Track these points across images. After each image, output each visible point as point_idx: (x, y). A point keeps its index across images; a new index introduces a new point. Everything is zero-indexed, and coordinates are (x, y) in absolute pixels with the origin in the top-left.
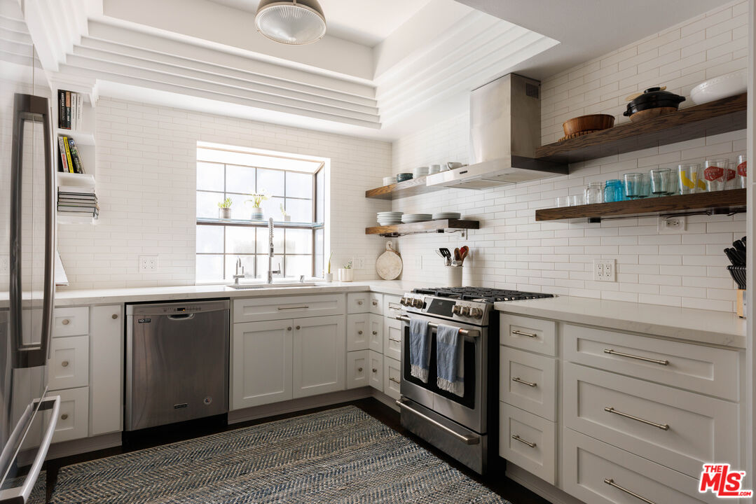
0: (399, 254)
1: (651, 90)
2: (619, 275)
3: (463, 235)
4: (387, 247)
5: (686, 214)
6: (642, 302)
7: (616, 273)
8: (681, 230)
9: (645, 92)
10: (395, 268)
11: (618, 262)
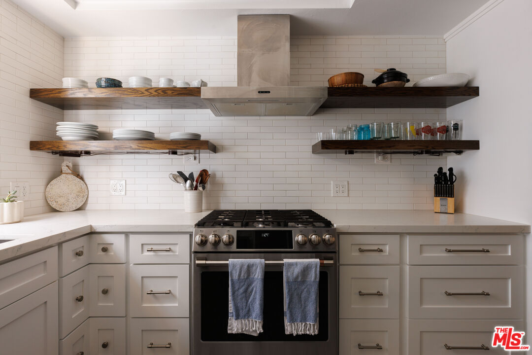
0: (82, 178)
1: (391, 69)
2: (350, 192)
3: (195, 158)
4: (64, 169)
5: (391, 153)
6: (365, 209)
7: (348, 190)
8: (389, 163)
9: (388, 70)
10: (78, 196)
11: (349, 183)
